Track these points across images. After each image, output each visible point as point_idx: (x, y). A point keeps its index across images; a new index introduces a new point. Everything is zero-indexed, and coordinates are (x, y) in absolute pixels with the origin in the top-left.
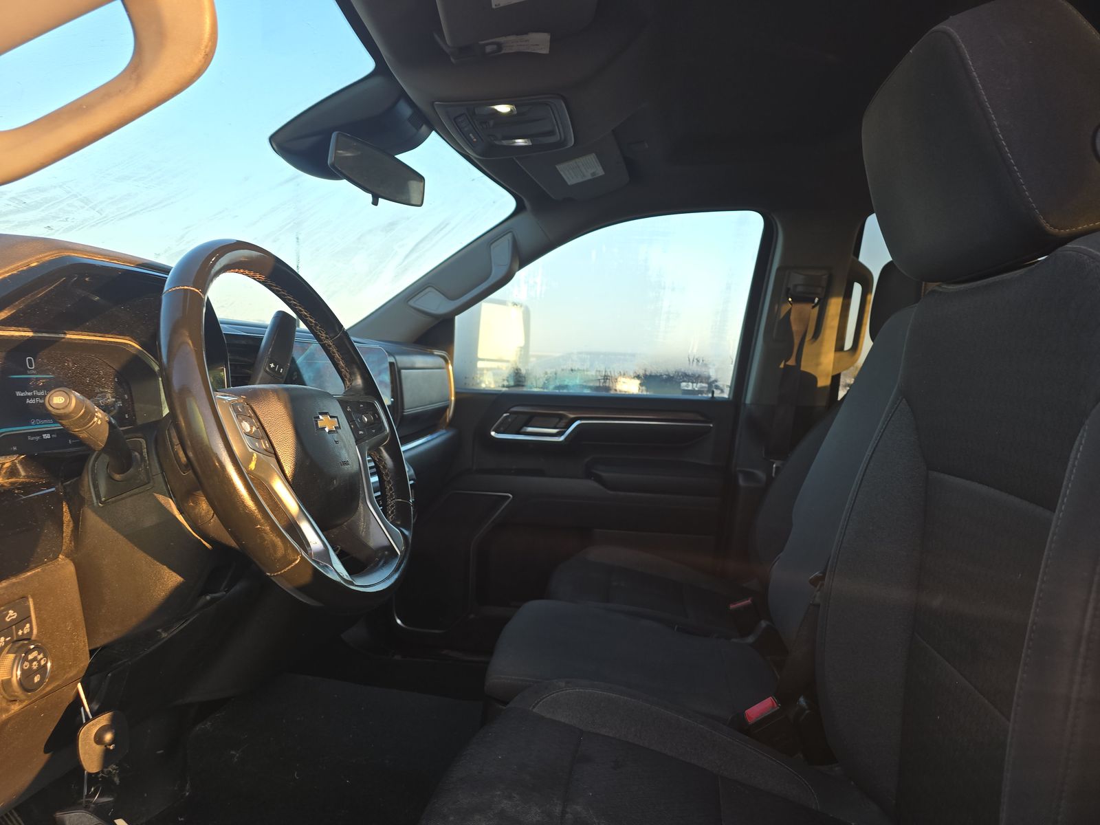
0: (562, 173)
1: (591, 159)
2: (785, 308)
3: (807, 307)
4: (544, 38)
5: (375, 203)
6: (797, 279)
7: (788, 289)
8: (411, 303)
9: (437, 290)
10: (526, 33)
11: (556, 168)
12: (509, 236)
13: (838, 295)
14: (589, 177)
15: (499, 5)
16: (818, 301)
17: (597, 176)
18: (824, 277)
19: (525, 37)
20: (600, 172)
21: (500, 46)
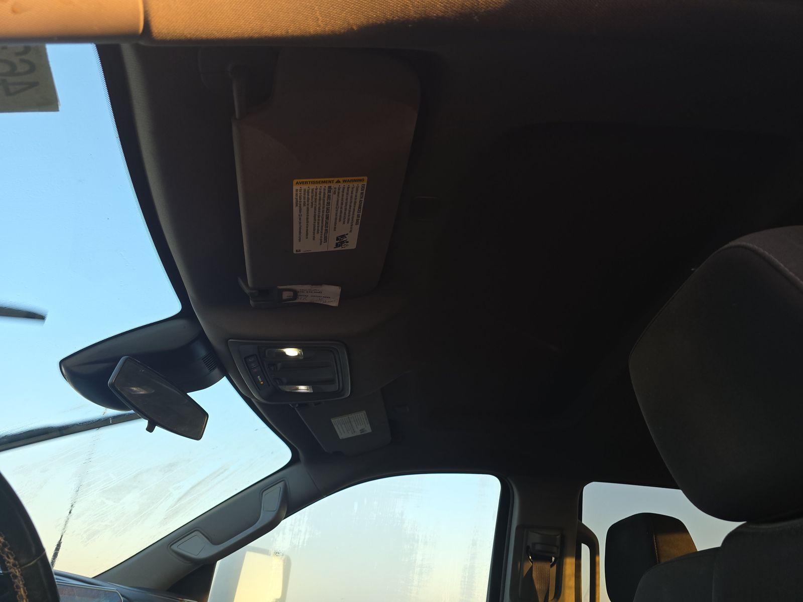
0: (336, 427)
1: (362, 416)
2: (528, 565)
3: (546, 566)
4: (335, 290)
5: (150, 429)
6: (535, 538)
7: (528, 547)
8: (174, 547)
9: (203, 535)
10: (321, 284)
11: (331, 421)
12: (281, 485)
13: (571, 556)
14: (358, 433)
15: (300, 251)
16: (555, 560)
17: (365, 433)
18: (558, 537)
19: (319, 288)
20: (368, 429)
21: (296, 294)
